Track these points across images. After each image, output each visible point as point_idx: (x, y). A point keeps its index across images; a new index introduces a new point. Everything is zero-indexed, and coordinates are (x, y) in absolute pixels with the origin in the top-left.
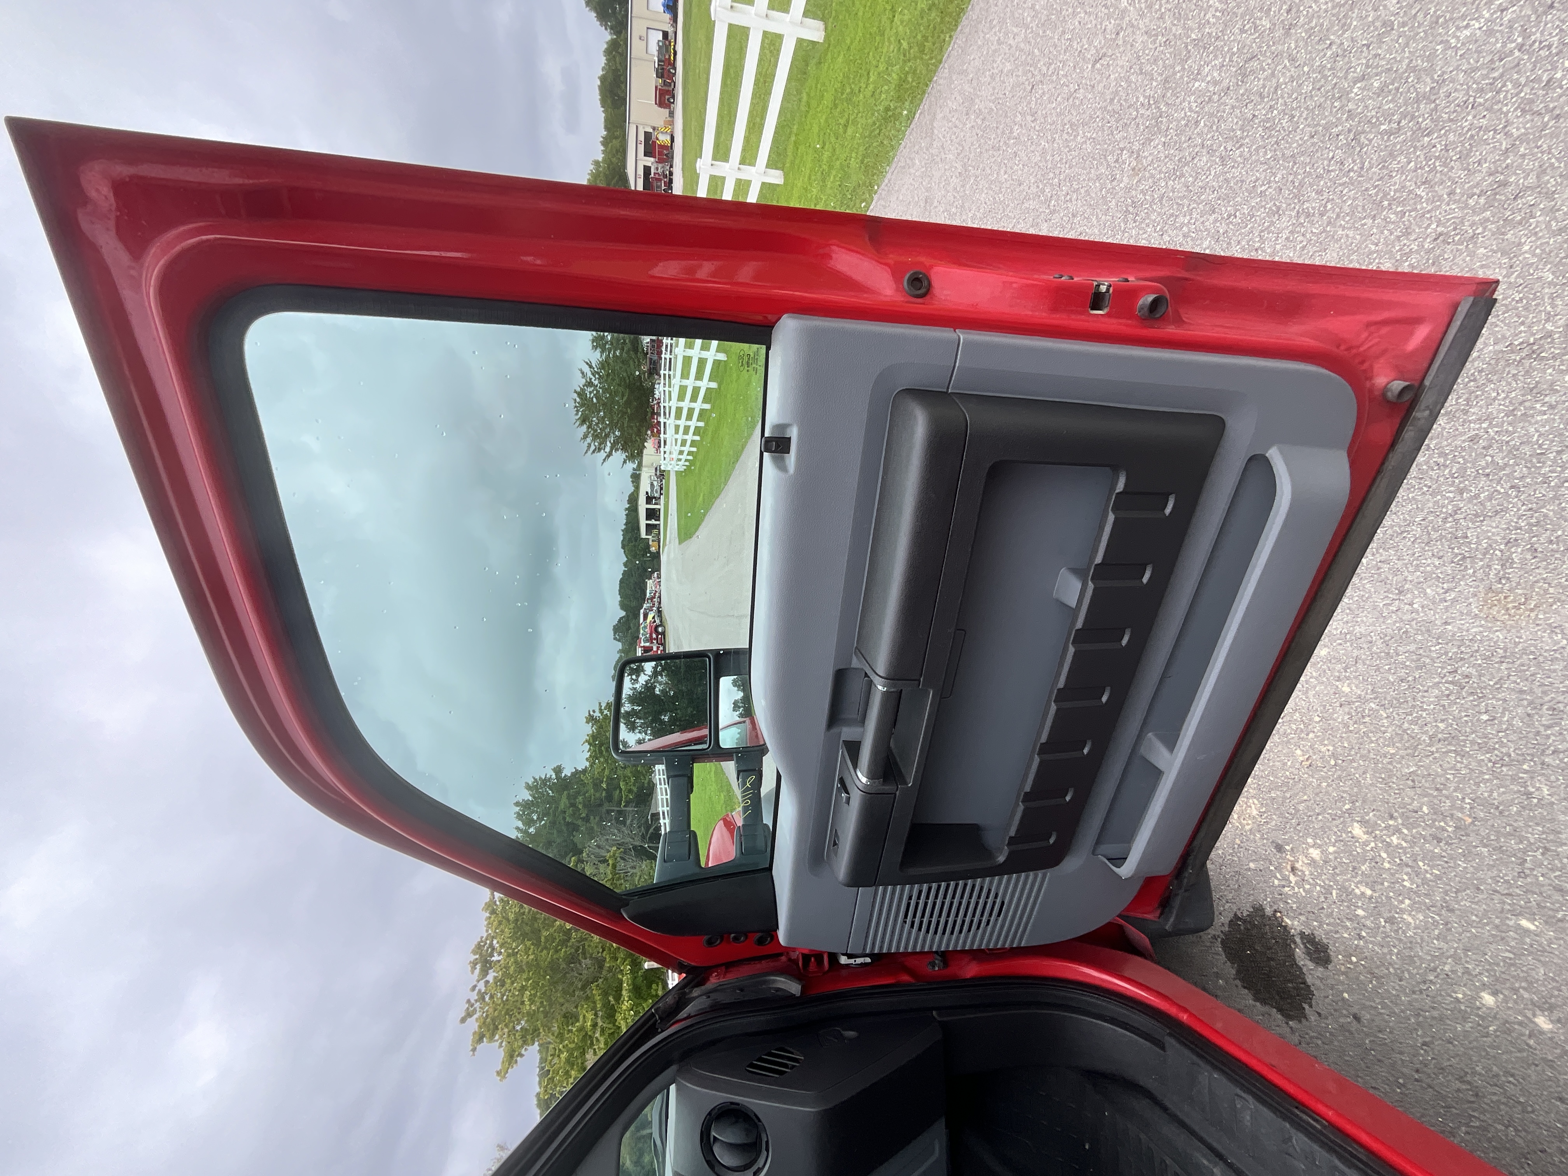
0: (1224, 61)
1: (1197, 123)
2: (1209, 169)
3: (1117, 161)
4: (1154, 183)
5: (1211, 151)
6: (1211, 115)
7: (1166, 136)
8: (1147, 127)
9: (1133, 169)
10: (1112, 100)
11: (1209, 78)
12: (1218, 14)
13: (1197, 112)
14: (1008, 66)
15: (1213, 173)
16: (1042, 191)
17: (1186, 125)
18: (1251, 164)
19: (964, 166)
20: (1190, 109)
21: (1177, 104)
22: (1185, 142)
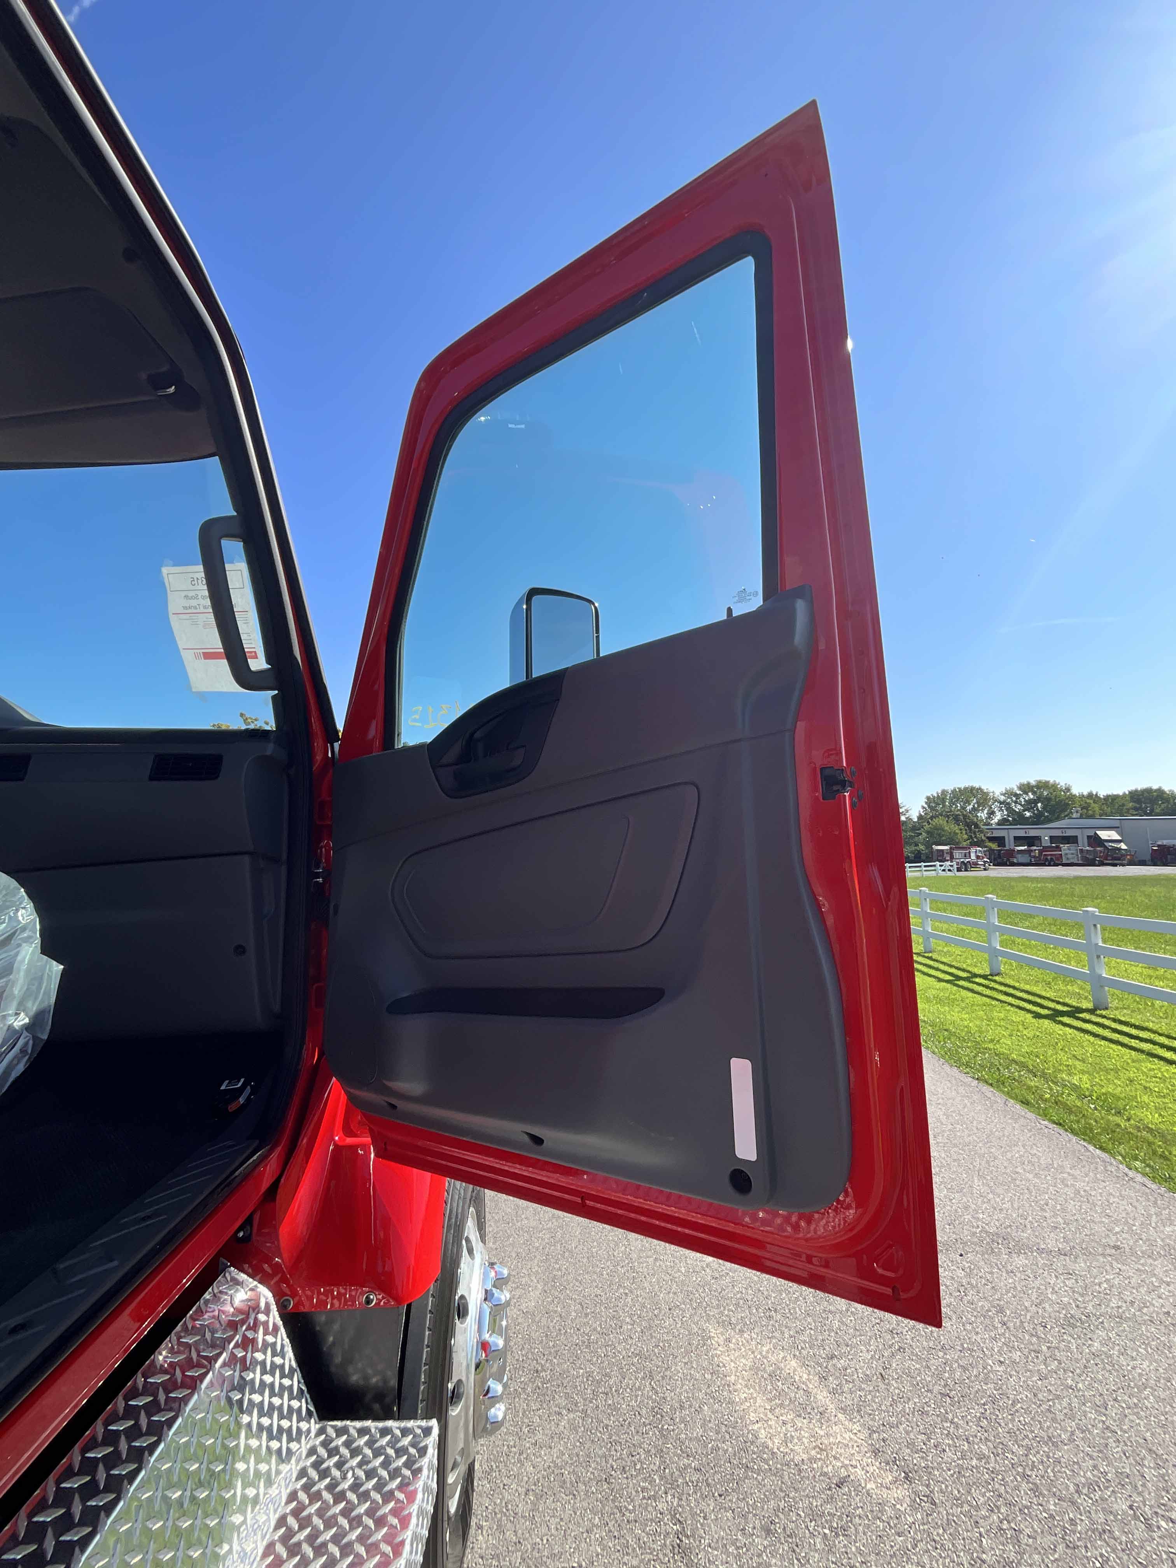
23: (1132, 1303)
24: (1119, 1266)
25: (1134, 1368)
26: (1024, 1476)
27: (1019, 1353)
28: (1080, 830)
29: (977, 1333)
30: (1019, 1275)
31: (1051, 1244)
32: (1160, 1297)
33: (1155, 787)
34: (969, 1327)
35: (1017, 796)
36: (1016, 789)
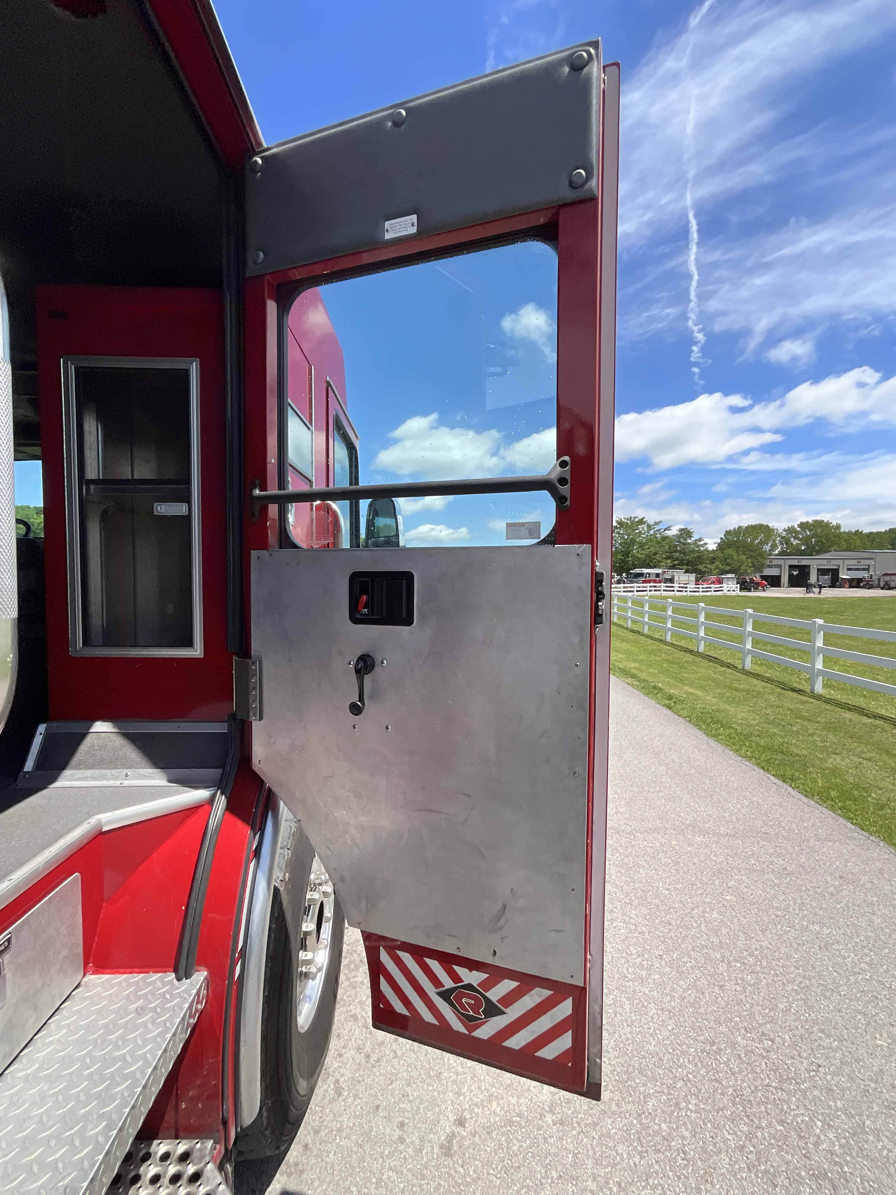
0: (837, 1157)
1: (782, 1122)
2: (735, 1133)
3: (763, 1034)
4: (733, 1074)
5: (750, 1136)
6: (786, 1138)
7: (776, 1088)
8: (789, 1068)
9: (752, 1052)
10: (822, 1031)
11: (822, 1137)
12: (885, 1152)
13: (792, 1122)
14: (877, 921)
15: (729, 1137)
16: (751, 955)
17: (782, 1109)
18: (730, 1180)
19: (791, 873)
20: (797, 1115)
21: (805, 1101)
22: (766, 1108)
23: (764, 863)
24: (765, 843)
25: (752, 894)
26: (663, 942)
27: (681, 885)
28: (842, 560)
29: (659, 875)
30: (695, 846)
31: (722, 830)
32: (784, 860)
34: (654, 871)
35: (797, 532)
36: (796, 526)
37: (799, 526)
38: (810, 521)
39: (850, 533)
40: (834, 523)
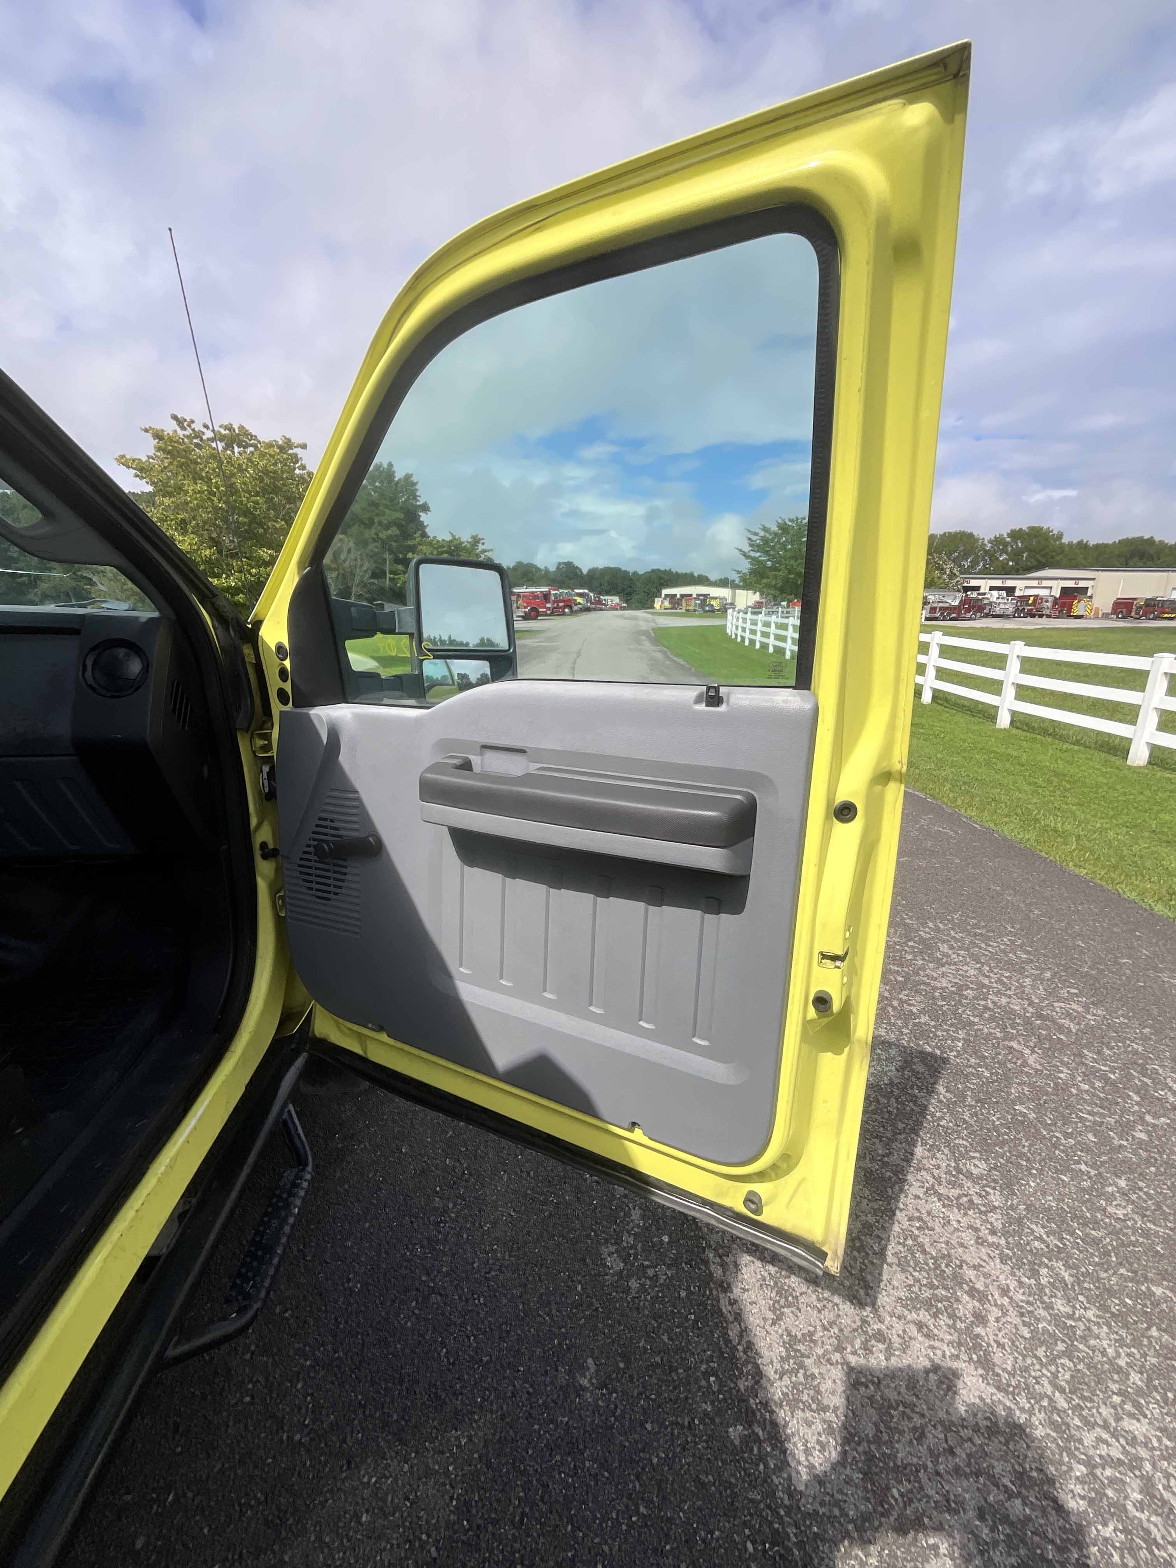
28: (1056, 582)
33: (1146, 537)
35: (1006, 545)
36: (1005, 536)
37: (1009, 535)
38: (1025, 528)
39: (1071, 545)
40: (1055, 532)
